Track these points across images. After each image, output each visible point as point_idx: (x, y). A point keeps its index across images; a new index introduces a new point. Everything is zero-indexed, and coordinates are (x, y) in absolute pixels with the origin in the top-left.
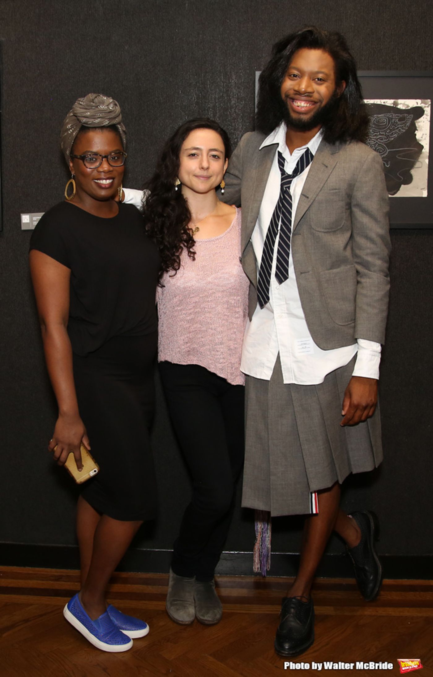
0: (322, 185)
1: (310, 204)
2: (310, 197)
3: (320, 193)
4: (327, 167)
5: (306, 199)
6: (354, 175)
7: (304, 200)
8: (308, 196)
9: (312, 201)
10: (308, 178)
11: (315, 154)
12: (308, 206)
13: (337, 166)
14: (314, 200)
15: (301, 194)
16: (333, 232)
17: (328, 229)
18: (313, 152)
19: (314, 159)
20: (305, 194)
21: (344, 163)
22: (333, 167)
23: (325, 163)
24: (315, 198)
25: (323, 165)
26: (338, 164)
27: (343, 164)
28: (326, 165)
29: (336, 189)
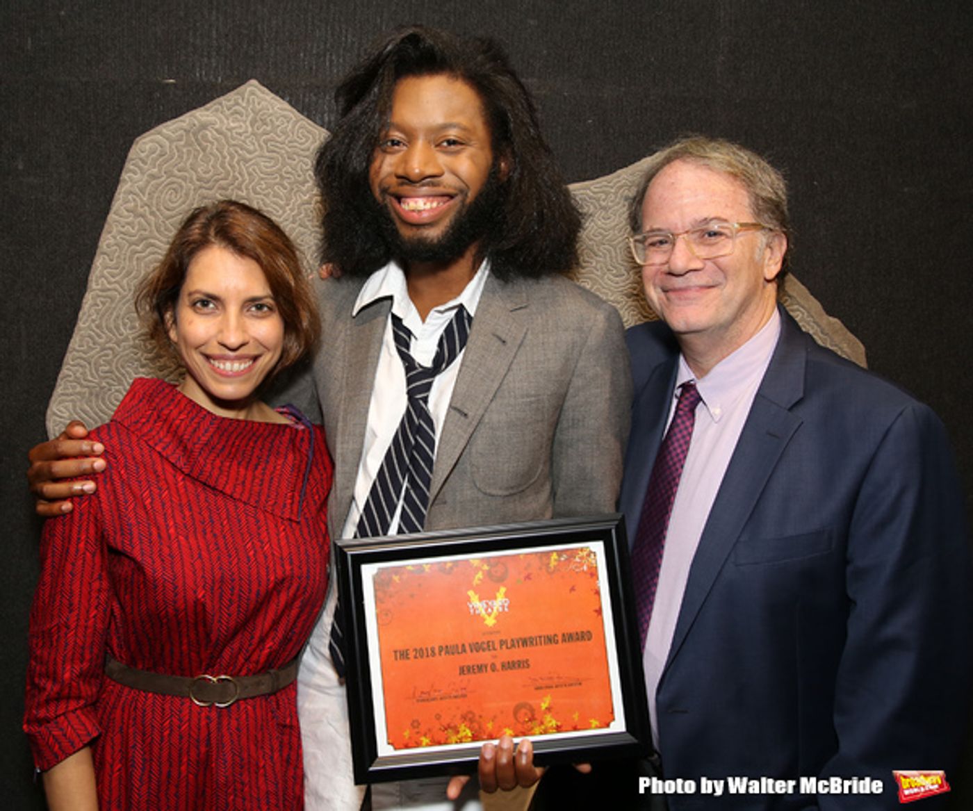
0: (496, 385)
1: (471, 430)
2: (470, 414)
3: (493, 404)
4: (504, 342)
5: (463, 418)
6: (567, 360)
7: (458, 420)
8: (466, 411)
9: (475, 423)
10: (464, 368)
11: (475, 315)
12: (466, 436)
13: (527, 342)
14: (479, 423)
15: (451, 406)
16: (520, 492)
17: (512, 488)
18: (472, 310)
19: (474, 322)
20: (458, 406)
21: (543, 333)
22: (519, 342)
23: (499, 333)
24: (483, 416)
25: (495, 339)
26: (529, 336)
27: (541, 336)
28: (503, 337)
29: (528, 396)
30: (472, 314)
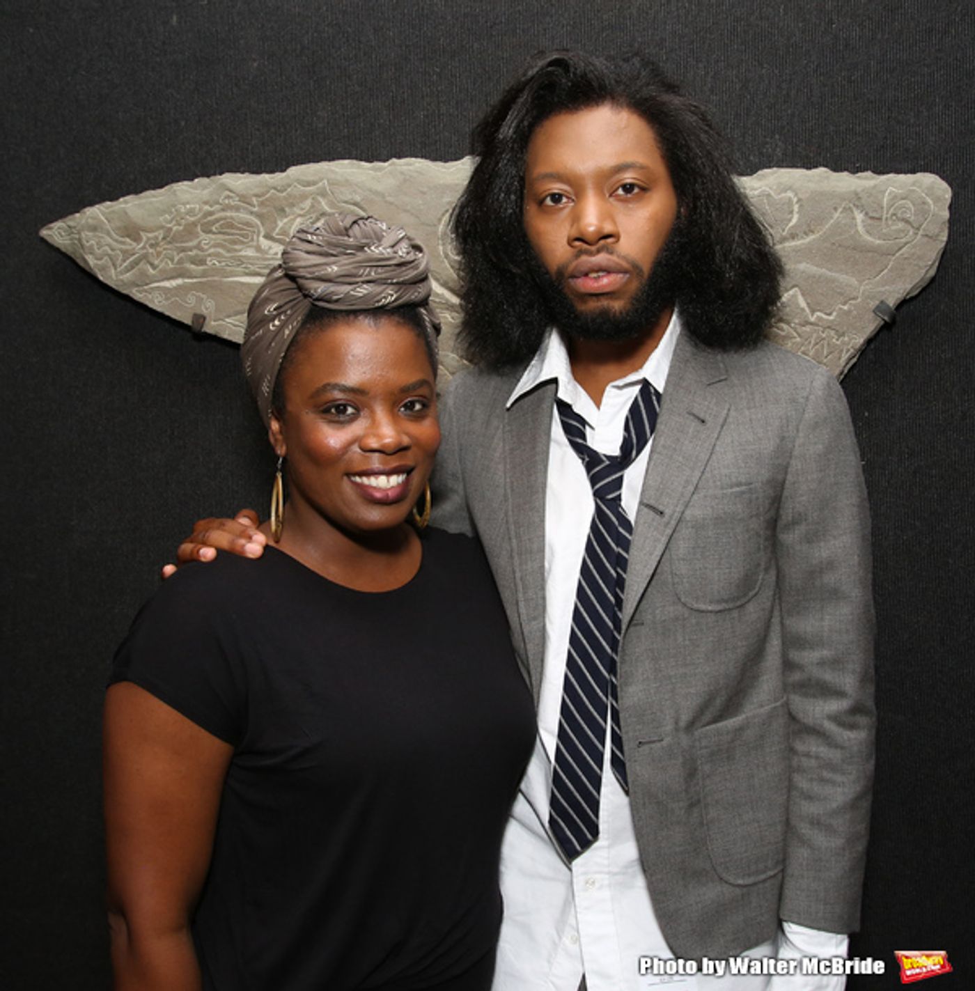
0: (697, 474)
1: (669, 531)
2: (668, 512)
3: (695, 497)
4: (703, 422)
5: (658, 517)
6: (783, 439)
7: (653, 520)
8: (661, 508)
9: (673, 523)
10: (655, 456)
11: (665, 389)
12: (664, 540)
13: (730, 420)
14: (679, 521)
15: (641, 503)
16: (738, 607)
17: (726, 601)
18: (659, 384)
19: (665, 400)
20: (652, 502)
21: (749, 408)
22: (721, 420)
23: (695, 411)
24: (683, 513)
25: (692, 417)
26: (733, 413)
27: (747, 413)
28: (702, 416)
29: (739, 484)
30: (661, 390)
